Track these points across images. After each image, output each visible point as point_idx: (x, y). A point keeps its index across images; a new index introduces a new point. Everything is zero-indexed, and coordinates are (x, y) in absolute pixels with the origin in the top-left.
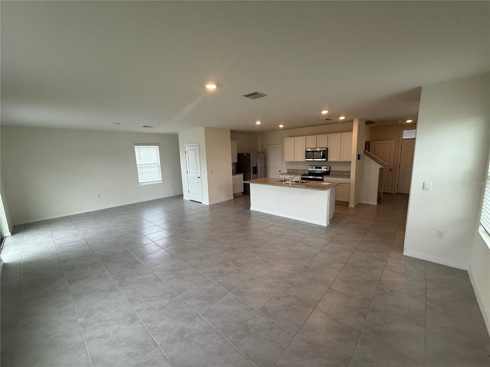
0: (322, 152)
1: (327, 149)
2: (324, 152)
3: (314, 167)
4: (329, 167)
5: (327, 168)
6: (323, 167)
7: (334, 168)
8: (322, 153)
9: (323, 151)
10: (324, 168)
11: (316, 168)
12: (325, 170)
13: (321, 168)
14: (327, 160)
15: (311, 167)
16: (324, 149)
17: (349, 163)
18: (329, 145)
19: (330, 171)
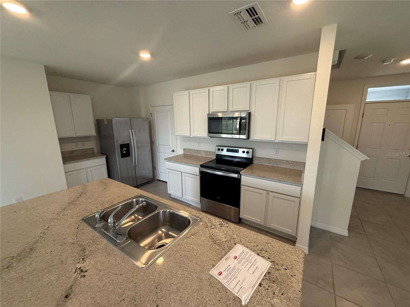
0: (238, 120)
1: (250, 114)
2: (243, 121)
3: (225, 149)
4: (251, 150)
5: (248, 152)
6: (241, 150)
7: (261, 153)
8: (238, 123)
9: (241, 118)
10: (244, 152)
11: (228, 150)
12: (245, 155)
13: (237, 151)
14: (248, 138)
15: (221, 148)
16: (243, 115)
17: (303, 147)
18: (253, 106)
19: (254, 159)
